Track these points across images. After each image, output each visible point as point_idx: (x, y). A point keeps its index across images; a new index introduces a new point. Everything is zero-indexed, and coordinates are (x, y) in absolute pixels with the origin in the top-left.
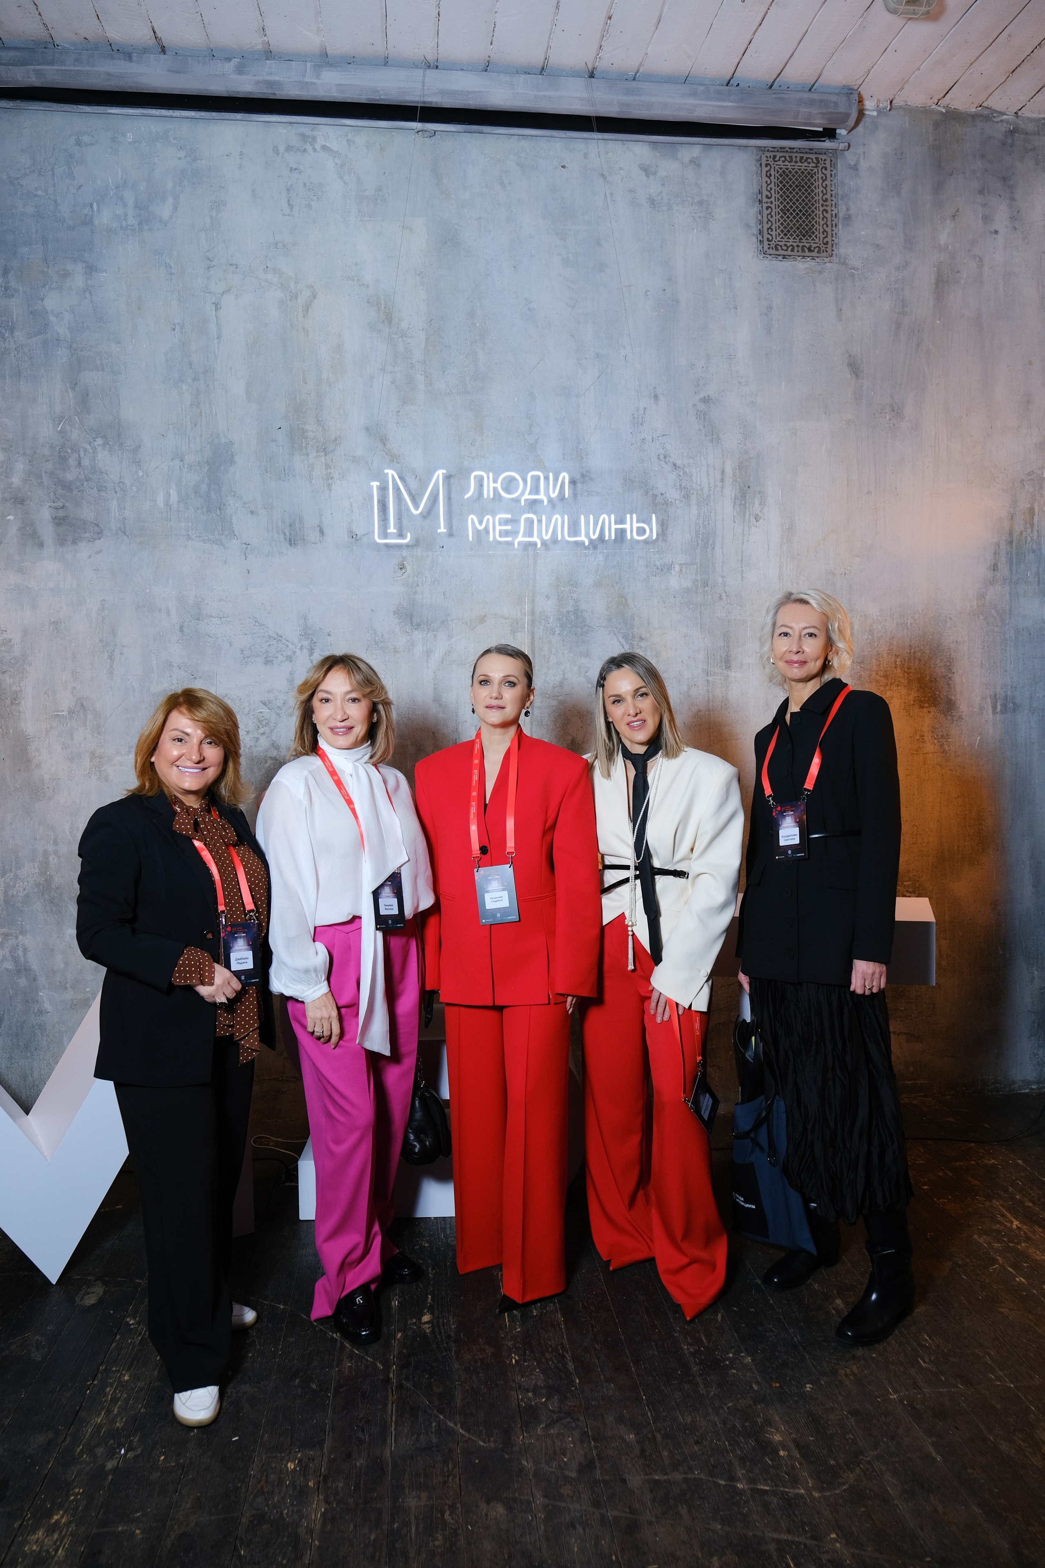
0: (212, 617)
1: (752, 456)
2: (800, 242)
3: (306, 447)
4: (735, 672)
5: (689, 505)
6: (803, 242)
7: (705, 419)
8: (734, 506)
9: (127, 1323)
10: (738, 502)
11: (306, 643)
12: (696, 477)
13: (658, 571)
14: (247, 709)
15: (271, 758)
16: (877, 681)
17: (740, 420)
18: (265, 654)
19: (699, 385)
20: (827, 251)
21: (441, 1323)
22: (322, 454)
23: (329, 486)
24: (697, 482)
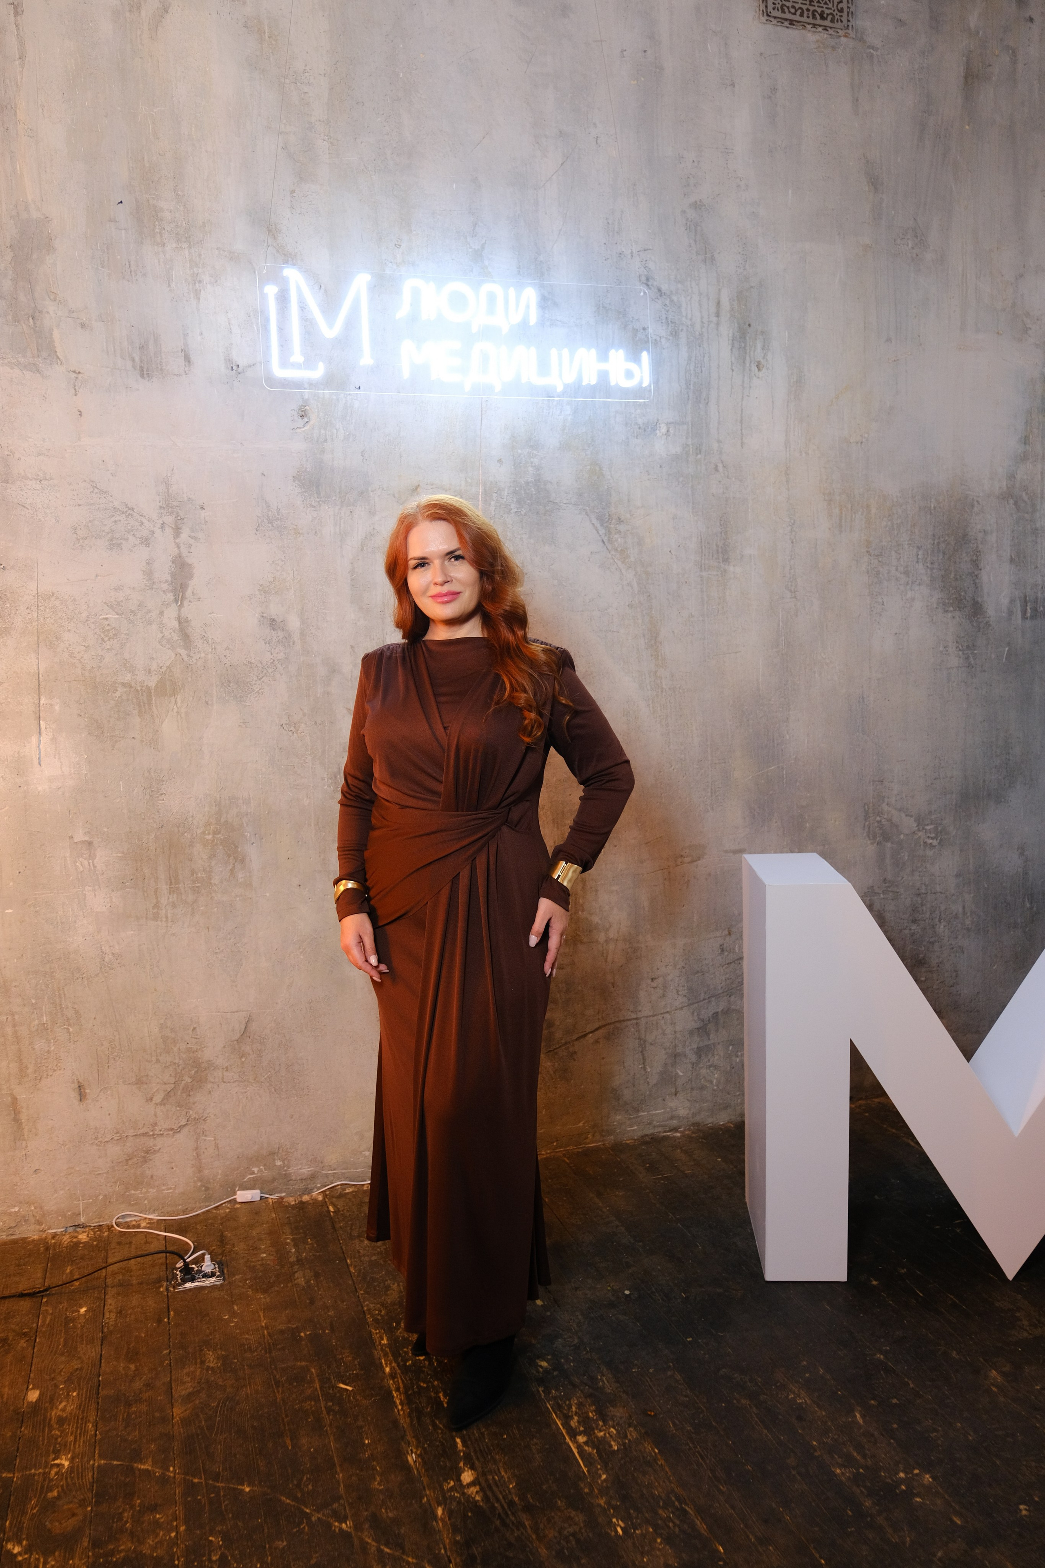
0: (27, 478)
1: (753, 285)
2: (810, 5)
3: (160, 233)
4: (734, 566)
5: (678, 345)
6: (814, 6)
7: (696, 231)
8: (731, 349)
9: (9, 1552)
10: (737, 345)
11: (169, 520)
12: (686, 309)
13: (640, 430)
14: (84, 615)
15: (123, 685)
16: (897, 579)
17: (738, 236)
18: (109, 535)
19: (688, 185)
20: (841, 21)
21: (491, 1482)
22: (185, 245)
23: (197, 294)
24: (687, 315)
